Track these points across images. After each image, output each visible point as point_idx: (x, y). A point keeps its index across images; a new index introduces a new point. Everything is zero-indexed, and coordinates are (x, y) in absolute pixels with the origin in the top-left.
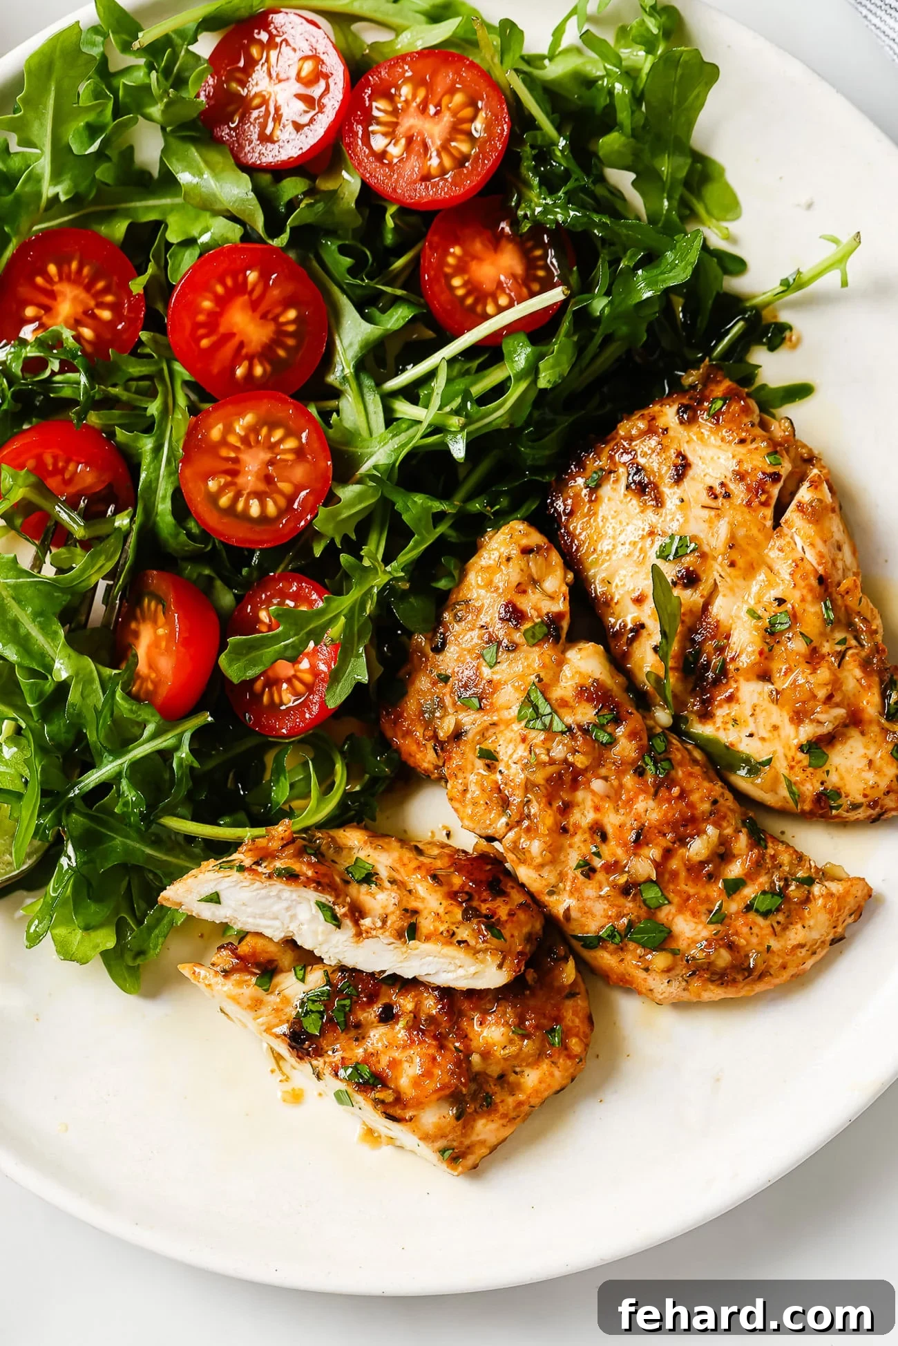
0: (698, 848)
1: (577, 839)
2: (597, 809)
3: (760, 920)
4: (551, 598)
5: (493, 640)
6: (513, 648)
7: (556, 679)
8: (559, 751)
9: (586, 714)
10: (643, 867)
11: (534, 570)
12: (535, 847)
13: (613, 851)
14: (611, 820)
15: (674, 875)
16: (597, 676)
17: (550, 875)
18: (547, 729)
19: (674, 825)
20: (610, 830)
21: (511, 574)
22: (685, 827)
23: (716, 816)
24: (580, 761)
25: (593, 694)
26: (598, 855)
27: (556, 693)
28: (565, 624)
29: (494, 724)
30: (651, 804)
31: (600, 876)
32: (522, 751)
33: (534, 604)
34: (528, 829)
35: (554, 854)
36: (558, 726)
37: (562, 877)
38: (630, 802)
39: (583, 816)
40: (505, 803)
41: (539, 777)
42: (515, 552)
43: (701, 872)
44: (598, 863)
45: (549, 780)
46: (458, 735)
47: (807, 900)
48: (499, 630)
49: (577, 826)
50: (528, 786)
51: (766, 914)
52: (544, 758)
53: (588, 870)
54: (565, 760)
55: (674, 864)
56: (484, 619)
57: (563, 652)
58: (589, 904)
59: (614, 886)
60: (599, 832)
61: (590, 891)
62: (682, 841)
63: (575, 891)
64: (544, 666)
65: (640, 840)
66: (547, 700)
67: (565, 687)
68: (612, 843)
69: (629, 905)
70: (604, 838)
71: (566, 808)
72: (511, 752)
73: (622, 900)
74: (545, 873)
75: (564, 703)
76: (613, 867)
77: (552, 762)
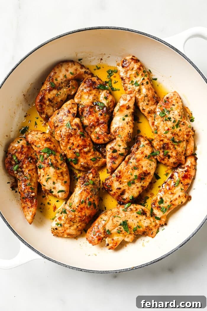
0: (86, 150)
1: (70, 144)
2: (73, 141)
3: (92, 162)
4: (74, 111)
5: (65, 114)
6: (68, 116)
7: (72, 122)
8: (70, 131)
9: (75, 127)
10: (77, 150)
11: (73, 106)
12: (64, 144)
13: (74, 147)
14: (75, 143)
15: (82, 153)
16: (78, 123)
17: (65, 148)
18: (69, 128)
19: (83, 145)
20: (74, 144)
21: (70, 106)
22: (85, 146)
23: (89, 146)
24: (73, 133)
25: (77, 125)
26: (72, 147)
27: (72, 123)
28: (75, 115)
29: (62, 126)
30: (81, 142)
31: (72, 150)
32: (65, 130)
33: (72, 111)
34: (63, 141)
35: (66, 145)
36: (71, 128)
37: (66, 149)
38: (78, 141)
39: (71, 141)
40: (61, 137)
41: (66, 134)
42: (71, 103)
43: (86, 153)
44: (71, 148)
45: (68, 135)
46: (57, 126)
47: (99, 160)
48: (66, 113)
49: (70, 143)
50: (65, 135)
51: (93, 161)
52: (68, 132)
53: (70, 149)
54: (70, 133)
55: (82, 151)
56: (65, 111)
57: (74, 118)
58: (69, 153)
59: (73, 152)
60: (73, 144)
61: (70, 152)
62: (84, 148)
63: (68, 151)
64: (71, 119)
65: (78, 146)
66: (70, 124)
67: (73, 123)
68: (74, 146)
69: (75, 155)
70: (73, 145)
71: (69, 140)
72: (64, 130)
73: (74, 154)
74: (64, 148)
75: (72, 125)
76: (74, 149)
77: (69, 133)
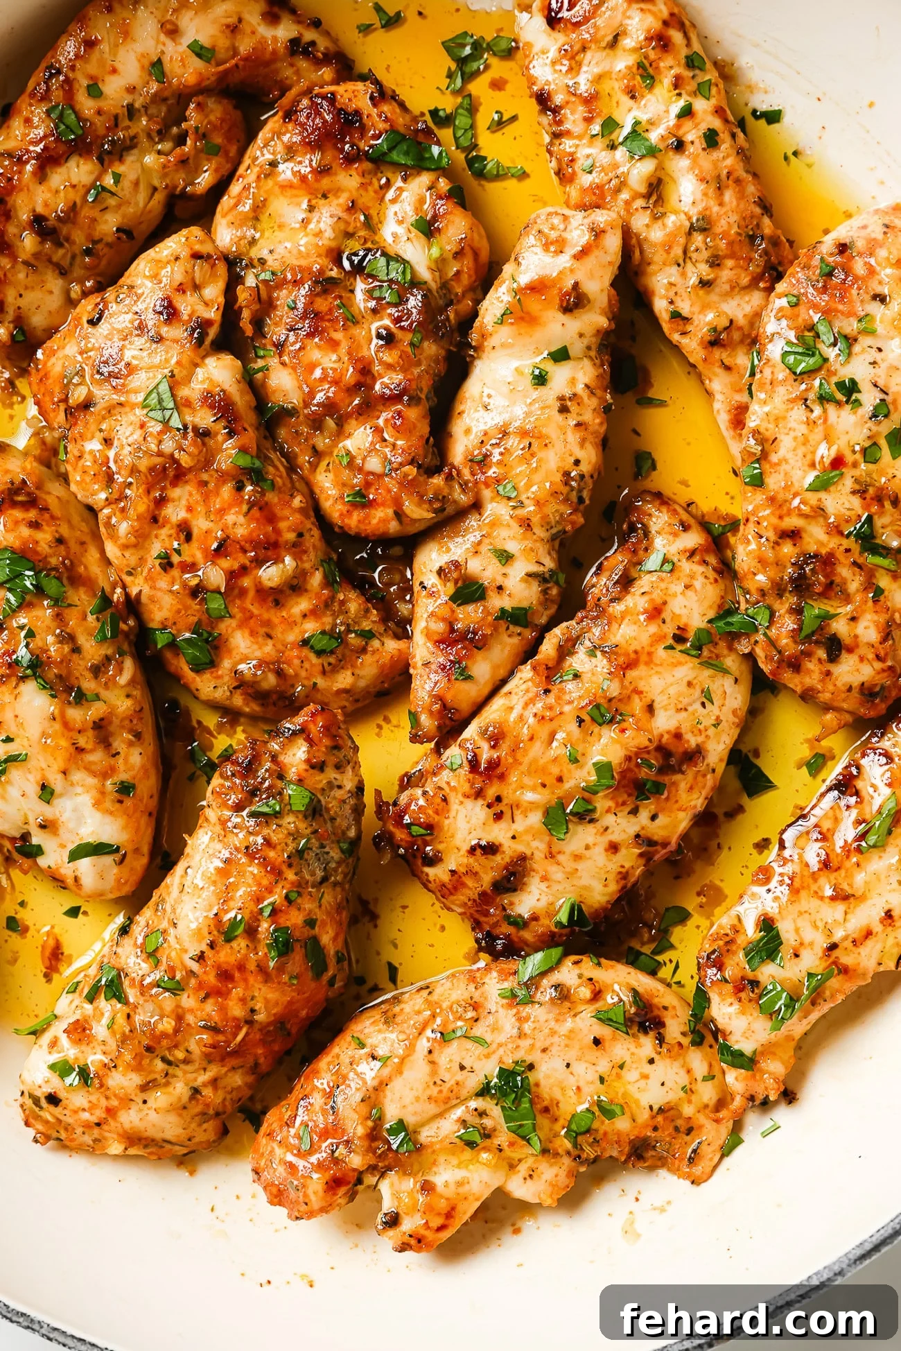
0: (271, 575)
1: (164, 532)
2: (190, 509)
3: (314, 659)
4: (206, 304)
5: (141, 328)
6: (159, 339)
7: (188, 379)
8: (168, 446)
9: (205, 418)
10: (215, 576)
11: (197, 275)
12: (124, 528)
13: (193, 552)
14: (200, 524)
15: (243, 592)
16: (226, 387)
17: (132, 558)
18: (166, 423)
19: (256, 544)
20: (195, 532)
21: (173, 274)
22: (269, 550)
23: (297, 548)
24: (185, 460)
25: (222, 406)
26: (178, 552)
27: (184, 392)
28: (213, 332)
29: (121, 404)
30: (241, 519)
31: (175, 572)
32: (138, 435)
33: (187, 305)
34: (123, 510)
35: (139, 540)
36: (176, 422)
37: (142, 560)
38: (222, 512)
39: (175, 513)
40: (110, 479)
41: (144, 464)
42: (185, 254)
43: (276, 597)
44: (176, 559)
45: (152, 469)
46: (86, 405)
47: (363, 650)
48: (151, 319)
49: (166, 521)
50: (134, 470)
51: (319, 653)
52: (154, 447)
53: (166, 564)
54: (172, 455)
55: (246, 582)
56: (140, 306)
57: (204, 357)
58: (159, 594)
59: (185, 585)
60: (184, 530)
61: (163, 583)
62: (259, 562)
63: (150, 579)
64: (178, 363)
65: (222, 550)
66: (173, 395)
67: (195, 388)
68: (195, 543)
69: (194, 605)
70: (189, 538)
71: (161, 502)
72: (127, 433)
73: (189, 602)
74: (127, 554)
75: (188, 403)
76: (191, 567)
77: (160, 454)
